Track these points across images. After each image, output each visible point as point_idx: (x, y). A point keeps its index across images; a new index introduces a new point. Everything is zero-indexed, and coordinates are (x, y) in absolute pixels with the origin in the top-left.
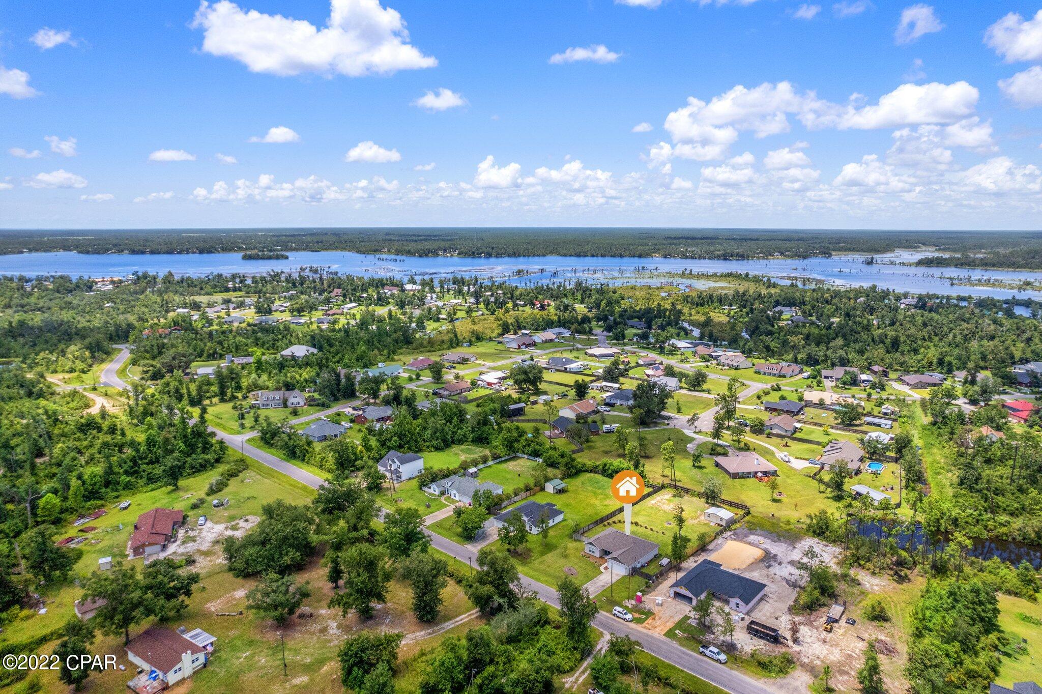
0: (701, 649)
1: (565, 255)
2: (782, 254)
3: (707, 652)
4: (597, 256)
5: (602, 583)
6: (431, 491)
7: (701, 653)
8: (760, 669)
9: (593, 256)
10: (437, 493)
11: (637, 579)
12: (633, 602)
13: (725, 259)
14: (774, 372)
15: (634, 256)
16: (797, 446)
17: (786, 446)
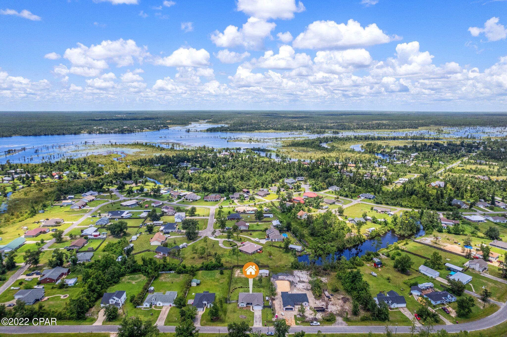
0: (311, 324)
1: (26, 135)
2: (148, 128)
3: (314, 324)
4: (48, 135)
5: (258, 317)
6: (144, 306)
7: (311, 325)
8: (328, 322)
9: (45, 135)
10: (148, 306)
11: (266, 309)
12: (275, 318)
13: (123, 133)
14: (213, 199)
15: (71, 134)
16: (255, 234)
17: (251, 234)
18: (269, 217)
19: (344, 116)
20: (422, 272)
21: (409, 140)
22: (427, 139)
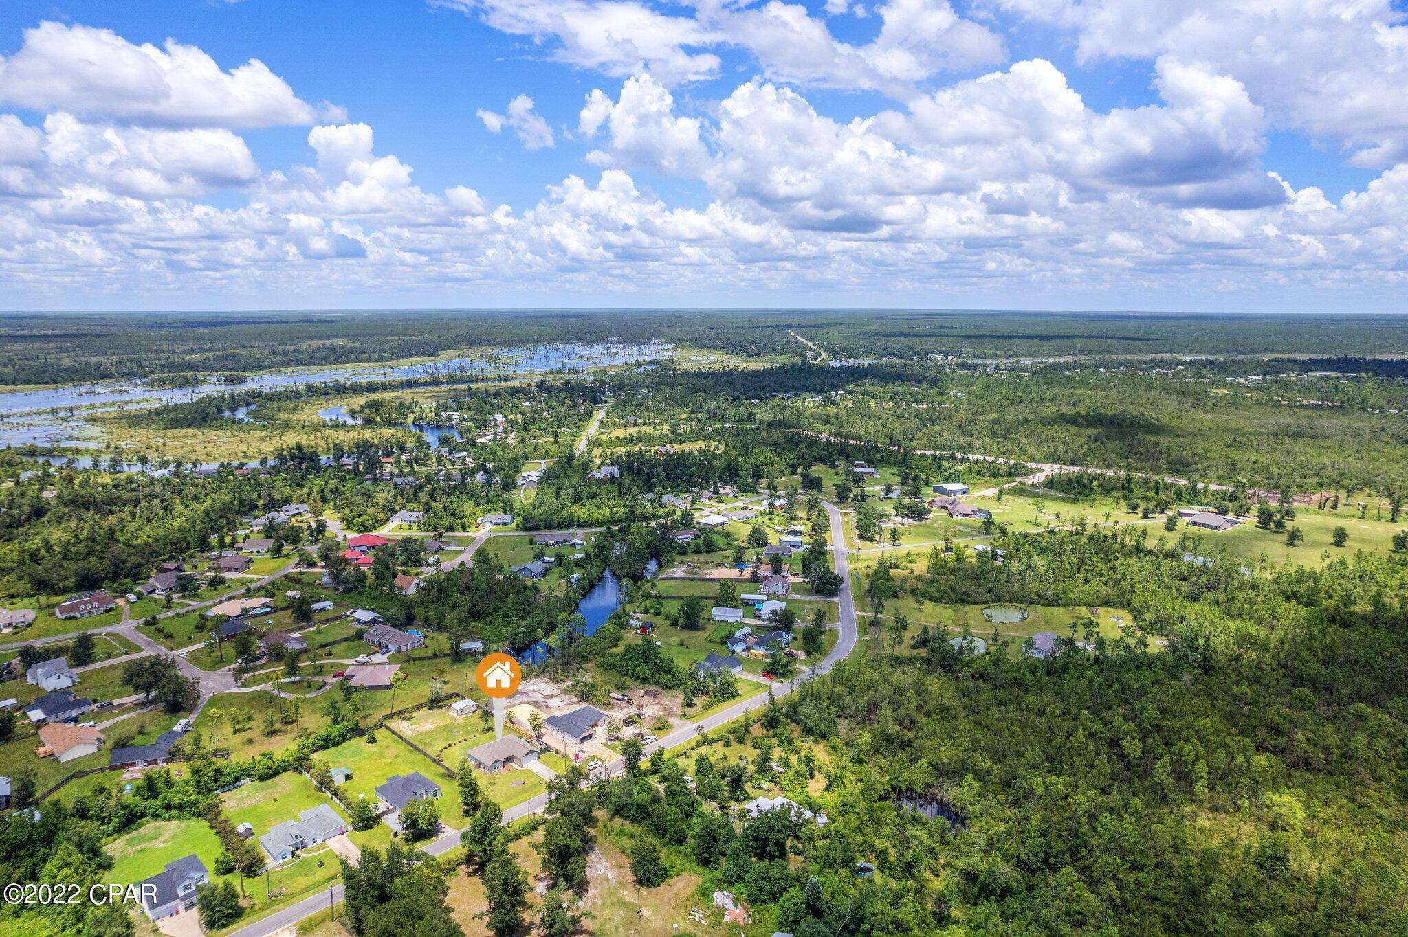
10: (289, 857)
14: (95, 608)
16: (336, 649)
17: (330, 654)
18: (323, 609)
19: (201, 330)
20: (718, 618)
21: (445, 387)
22: (483, 380)
